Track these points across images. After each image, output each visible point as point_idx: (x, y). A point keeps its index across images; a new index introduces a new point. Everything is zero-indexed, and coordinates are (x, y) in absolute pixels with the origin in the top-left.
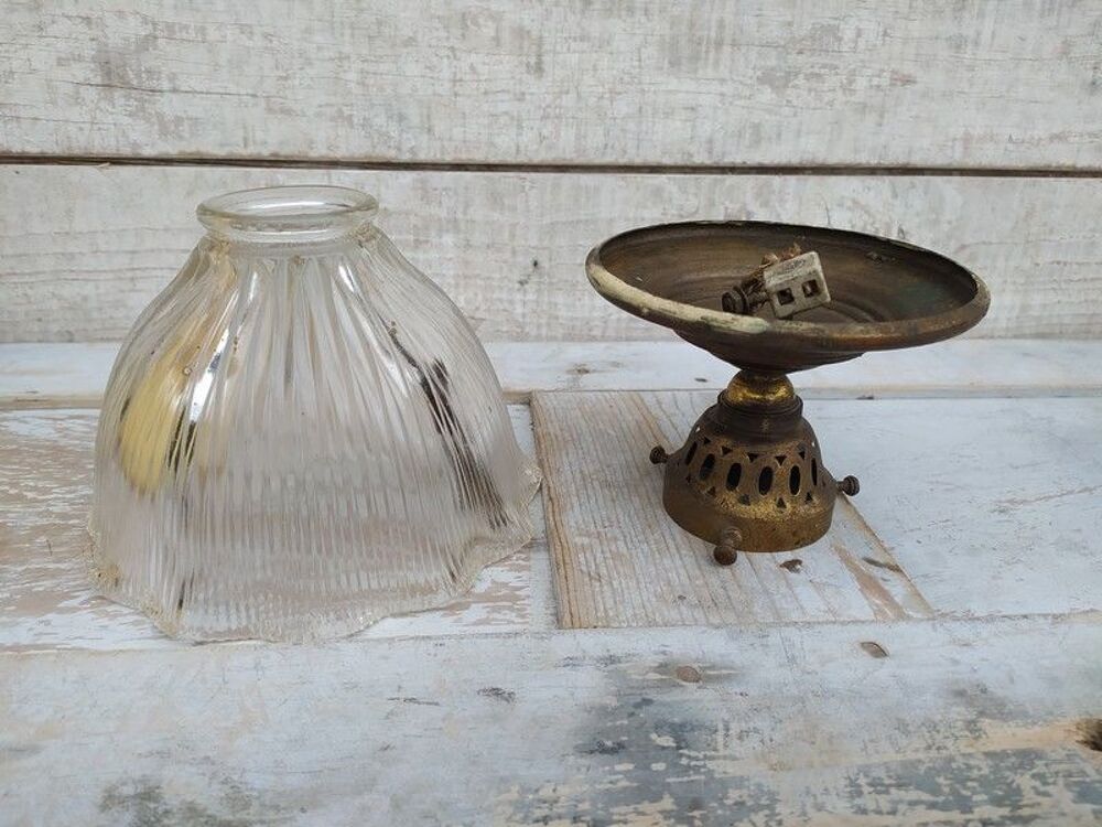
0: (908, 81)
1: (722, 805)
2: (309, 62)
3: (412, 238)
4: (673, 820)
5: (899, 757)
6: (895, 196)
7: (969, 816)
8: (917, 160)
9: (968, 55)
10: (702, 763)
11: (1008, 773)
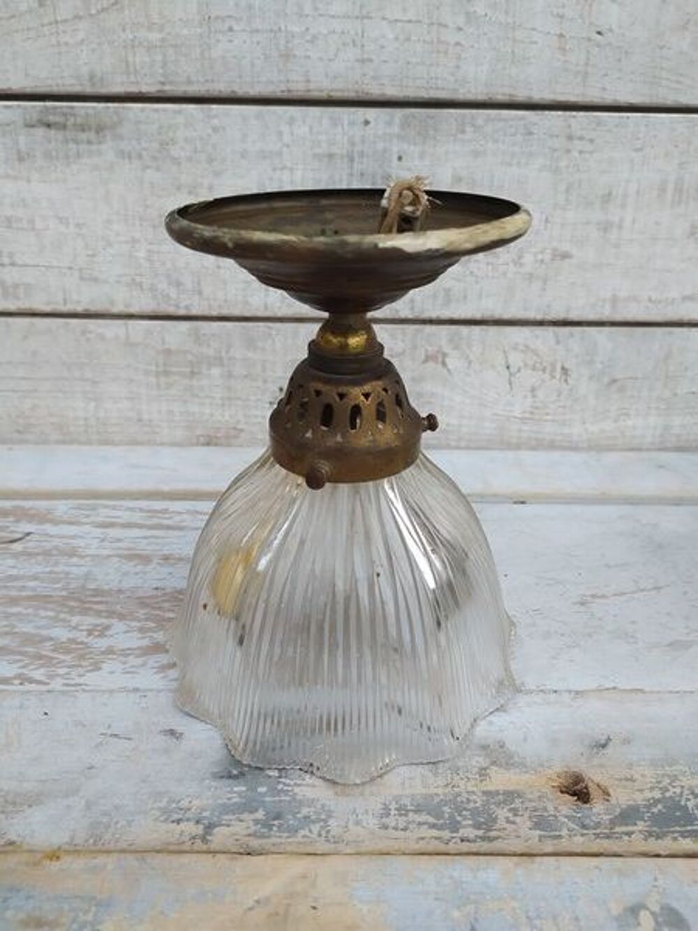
0: (565, 256)
1: (295, 818)
2: (110, 244)
3: (188, 370)
4: (259, 826)
5: (424, 791)
6: (558, 342)
7: (454, 835)
8: (574, 316)
9: (613, 235)
10: (290, 788)
11: (492, 806)
